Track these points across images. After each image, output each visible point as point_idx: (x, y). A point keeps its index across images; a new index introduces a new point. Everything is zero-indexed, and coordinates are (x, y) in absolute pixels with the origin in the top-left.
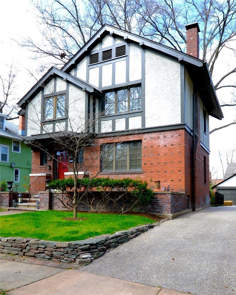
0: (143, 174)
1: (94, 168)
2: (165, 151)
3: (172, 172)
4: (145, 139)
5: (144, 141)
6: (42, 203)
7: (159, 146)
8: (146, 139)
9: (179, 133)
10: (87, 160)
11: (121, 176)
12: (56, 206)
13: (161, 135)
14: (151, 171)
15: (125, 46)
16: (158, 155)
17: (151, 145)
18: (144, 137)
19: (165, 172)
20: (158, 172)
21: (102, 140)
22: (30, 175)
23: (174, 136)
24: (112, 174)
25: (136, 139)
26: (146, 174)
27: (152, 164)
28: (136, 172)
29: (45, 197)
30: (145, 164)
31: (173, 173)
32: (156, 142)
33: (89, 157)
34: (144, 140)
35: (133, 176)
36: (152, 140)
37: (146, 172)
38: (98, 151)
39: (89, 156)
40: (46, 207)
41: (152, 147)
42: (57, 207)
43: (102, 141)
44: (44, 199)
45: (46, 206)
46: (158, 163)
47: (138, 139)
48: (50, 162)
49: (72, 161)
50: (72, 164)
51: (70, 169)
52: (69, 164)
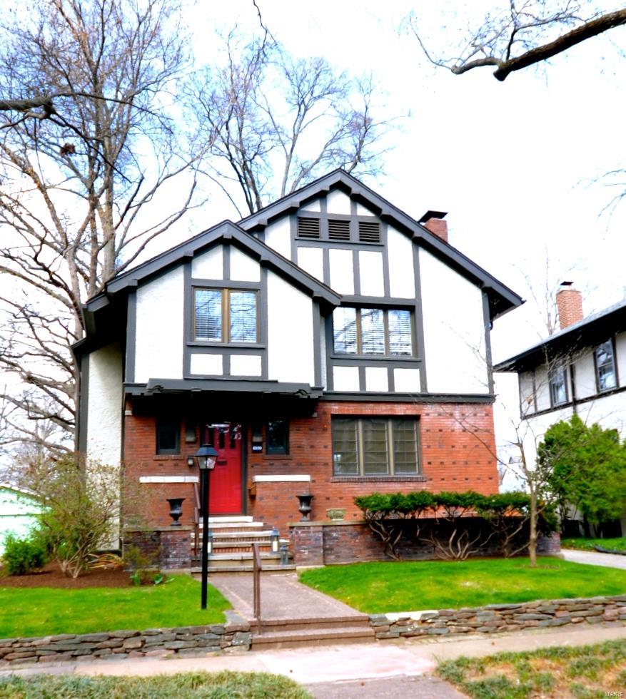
0: (427, 483)
1: (318, 467)
2: (465, 439)
3: (479, 479)
4: (428, 415)
5: (425, 419)
6: (303, 551)
7: (453, 431)
8: (430, 414)
9: (485, 410)
10: (299, 447)
11: (382, 486)
12: (331, 554)
13: (457, 411)
14: (442, 477)
15: (378, 224)
16: (453, 447)
17: (440, 428)
18: (426, 412)
19: (467, 479)
20: (454, 479)
21: (337, 407)
22: (143, 480)
23: (478, 415)
24: (362, 482)
25: (409, 413)
26: (431, 482)
27: (442, 463)
28: (413, 478)
29: (312, 534)
30: (430, 463)
31: (479, 481)
32: (448, 422)
33: (305, 442)
34: (426, 417)
35: (406, 485)
36: (441, 417)
37: (431, 479)
38: (325, 430)
39: (304, 440)
40: (316, 559)
41: (441, 431)
42: (333, 557)
43: (335, 409)
44: (310, 540)
45: (315, 556)
46: (454, 463)
47: (414, 413)
48: (191, 447)
49: (260, 448)
50: (260, 454)
51: (252, 467)
52: (250, 455)
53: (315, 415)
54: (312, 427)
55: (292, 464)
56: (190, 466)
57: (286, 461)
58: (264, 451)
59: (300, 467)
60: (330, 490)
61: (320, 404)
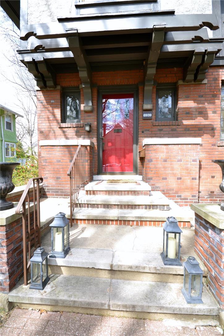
48: (88, 116)
49: (150, 115)
50: (150, 121)
51: (143, 132)
52: (141, 121)
53: (205, 81)
54: (202, 93)
55: (180, 129)
56: (89, 132)
57: (174, 127)
58: (154, 117)
59: (187, 132)
60: (217, 153)
61: (211, 70)
